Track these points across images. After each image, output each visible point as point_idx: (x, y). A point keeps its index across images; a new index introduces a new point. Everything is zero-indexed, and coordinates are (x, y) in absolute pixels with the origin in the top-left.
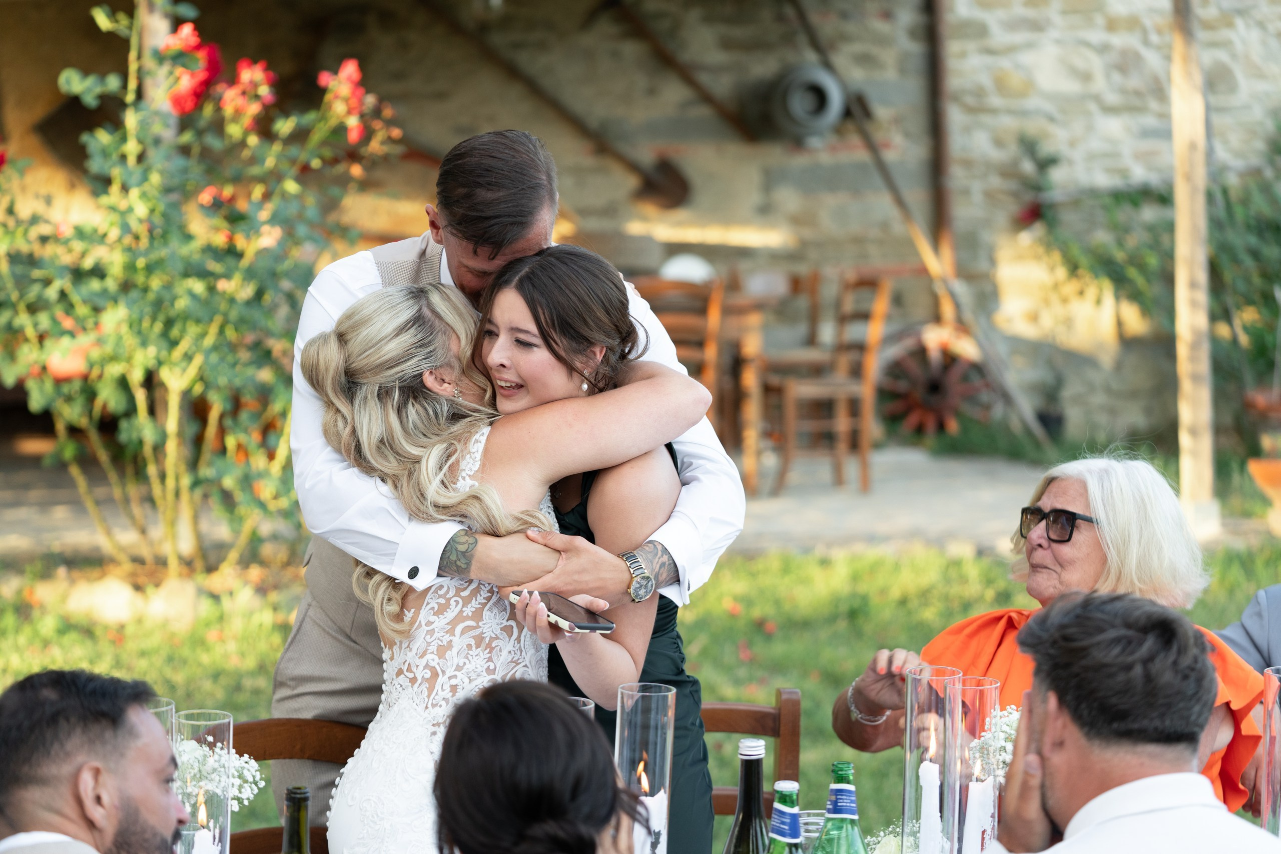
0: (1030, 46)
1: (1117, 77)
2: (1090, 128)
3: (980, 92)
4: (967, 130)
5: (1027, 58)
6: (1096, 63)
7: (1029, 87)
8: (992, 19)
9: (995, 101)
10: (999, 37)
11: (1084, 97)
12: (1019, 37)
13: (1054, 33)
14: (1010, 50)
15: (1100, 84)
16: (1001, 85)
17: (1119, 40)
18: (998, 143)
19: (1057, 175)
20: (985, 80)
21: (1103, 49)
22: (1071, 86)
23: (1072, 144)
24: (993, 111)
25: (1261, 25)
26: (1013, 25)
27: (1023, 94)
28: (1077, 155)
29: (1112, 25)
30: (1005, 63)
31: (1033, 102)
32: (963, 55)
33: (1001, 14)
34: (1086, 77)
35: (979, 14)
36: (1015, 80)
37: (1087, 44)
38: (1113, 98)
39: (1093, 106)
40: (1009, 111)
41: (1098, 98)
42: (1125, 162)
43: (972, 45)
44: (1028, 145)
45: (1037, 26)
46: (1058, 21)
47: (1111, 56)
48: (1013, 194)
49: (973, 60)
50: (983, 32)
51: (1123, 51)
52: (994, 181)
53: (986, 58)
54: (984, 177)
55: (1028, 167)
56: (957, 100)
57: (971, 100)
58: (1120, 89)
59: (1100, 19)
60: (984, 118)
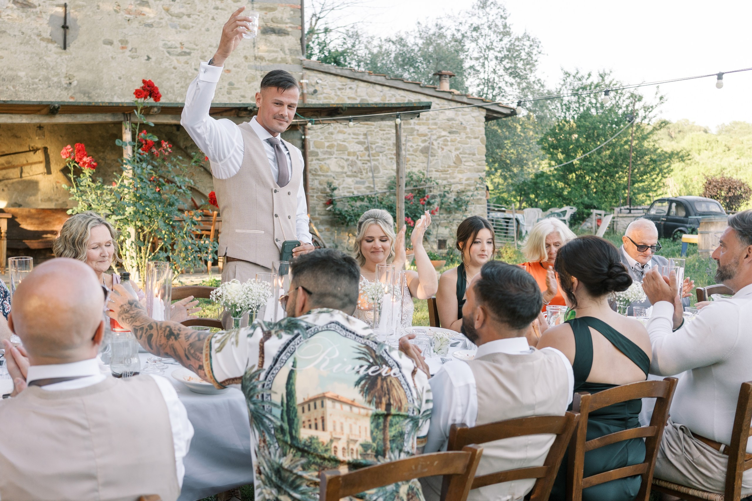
0: (329, 158)
1: (351, 168)
2: (344, 181)
3: (316, 170)
4: (313, 180)
5: (328, 162)
6: (345, 164)
7: (329, 168)
8: (319, 151)
9: (320, 173)
10: (321, 156)
11: (342, 173)
12: (326, 156)
13: (334, 156)
14: (324, 159)
15: (346, 170)
16: (321, 168)
17: (351, 158)
18: (320, 184)
19: (336, 192)
20: (317, 167)
21: (347, 160)
22: (340, 170)
23: (339, 185)
24: (319, 175)
25: (386, 155)
26: (325, 153)
27: (327, 172)
28: (340, 188)
29: (349, 154)
30: (322, 163)
31: (329, 174)
32: (312, 160)
33: (322, 150)
34: (343, 167)
35: (316, 150)
36: (325, 167)
37: (343, 159)
38: (349, 173)
39: (344, 175)
40: (323, 175)
41: (346, 173)
42: (353, 190)
43: (314, 158)
44: (330, 184)
45: (331, 154)
46: (336, 152)
47: (349, 162)
48: (325, 197)
49: (314, 162)
50: (317, 154)
51: (352, 161)
52: (320, 194)
53: (317, 162)
54: (317, 193)
55: (328, 190)
56: (310, 171)
57: (314, 173)
58: (351, 171)
59: (346, 152)
60: (317, 177)
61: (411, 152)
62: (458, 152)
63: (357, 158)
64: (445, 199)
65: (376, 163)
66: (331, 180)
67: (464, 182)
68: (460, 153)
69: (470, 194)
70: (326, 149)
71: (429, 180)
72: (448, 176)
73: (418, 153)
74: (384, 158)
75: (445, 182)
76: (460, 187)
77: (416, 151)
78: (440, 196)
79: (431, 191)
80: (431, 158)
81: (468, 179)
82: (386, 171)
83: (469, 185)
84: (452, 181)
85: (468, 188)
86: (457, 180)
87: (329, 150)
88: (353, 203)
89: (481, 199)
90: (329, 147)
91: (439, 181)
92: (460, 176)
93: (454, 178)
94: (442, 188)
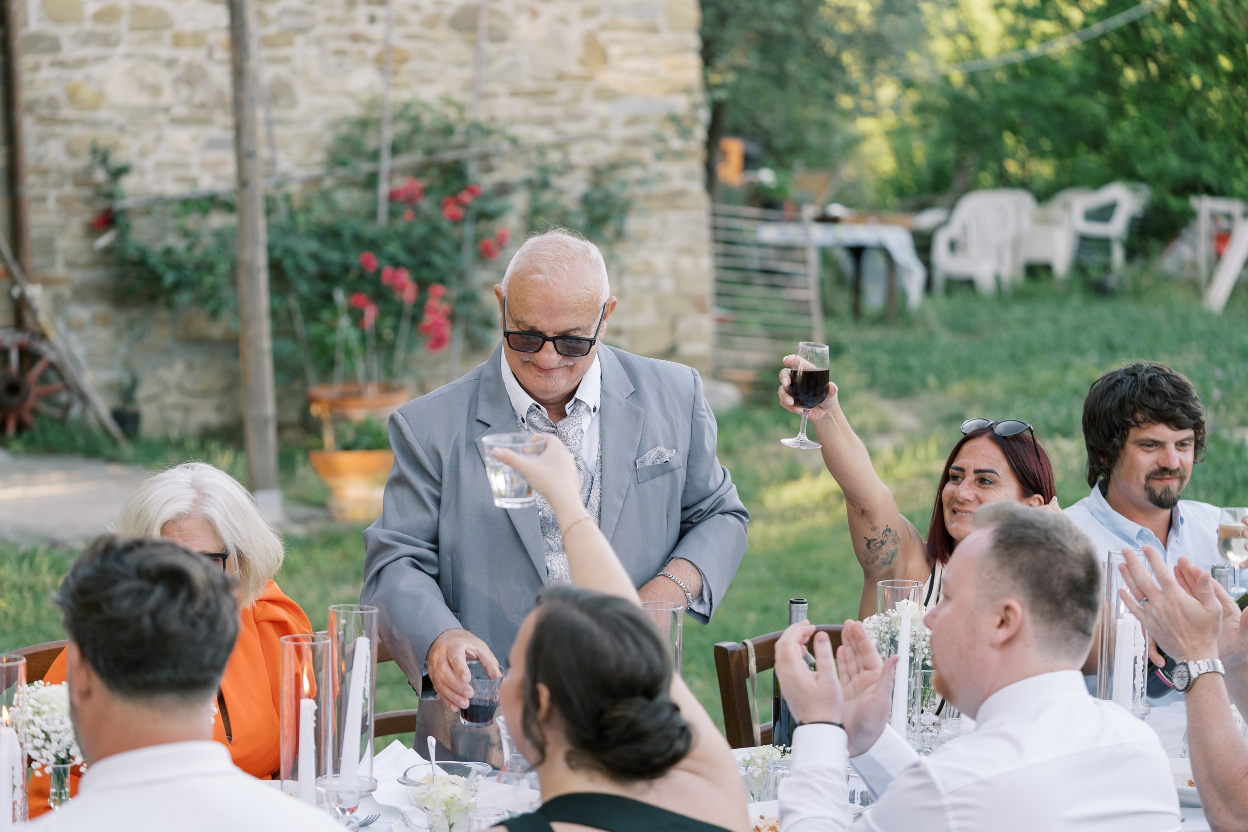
0: (99, 59)
1: (184, 92)
2: (159, 139)
3: (52, 103)
4: (42, 140)
5: (97, 71)
6: (165, 77)
7: (99, 99)
8: (65, 33)
9: (67, 112)
10: (70, 51)
11: (153, 110)
12: (91, 51)
13: (122, 49)
14: (81, 63)
15: (167, 97)
16: (72, 96)
17: (185, 55)
18: (71, 152)
19: (128, 183)
20: (57, 91)
21: (171, 63)
22: (143, 100)
23: (143, 153)
24: (66, 122)
25: (319, 41)
26: (86, 39)
27: (95, 107)
28: (149, 163)
29: (178, 41)
30: (77, 75)
31: (103, 114)
32: (36, 68)
33: (72, 29)
34: (155, 90)
35: (51, 29)
36: (87, 93)
37: (154, 58)
38: (180, 111)
39: (161, 118)
40: (83, 122)
41: (166, 110)
42: (194, 171)
43: (46, 59)
44: (101, 156)
45: (107, 41)
46: (127, 36)
47: (178, 71)
48: (88, 202)
49: (46, 73)
50: (54, 45)
51: (190, 67)
52: (68, 189)
53: (56, 72)
54: (59, 185)
55: (100, 175)
56: (30, 108)
57: (44, 112)
58: (188, 102)
59: (167, 35)
60: (59, 129)
61: (415, 29)
62: (592, 24)
63: (210, 55)
64: (546, 197)
65: (281, 70)
66: (104, 138)
67: (617, 132)
68: (603, 28)
69: (635, 173)
70: (88, 26)
71: (484, 131)
72: (556, 112)
73: (441, 32)
74: (313, 52)
75: (544, 135)
76: (602, 153)
77: (431, 22)
78: (529, 184)
79: (489, 169)
80: (490, 48)
81: (632, 121)
82: (322, 101)
83: (635, 142)
84: (573, 128)
85: (633, 153)
86: (590, 125)
87: (101, 28)
88: (192, 221)
89: (680, 194)
90: (100, 16)
91: (521, 131)
92: (603, 109)
93: (578, 118)
94: (533, 157)
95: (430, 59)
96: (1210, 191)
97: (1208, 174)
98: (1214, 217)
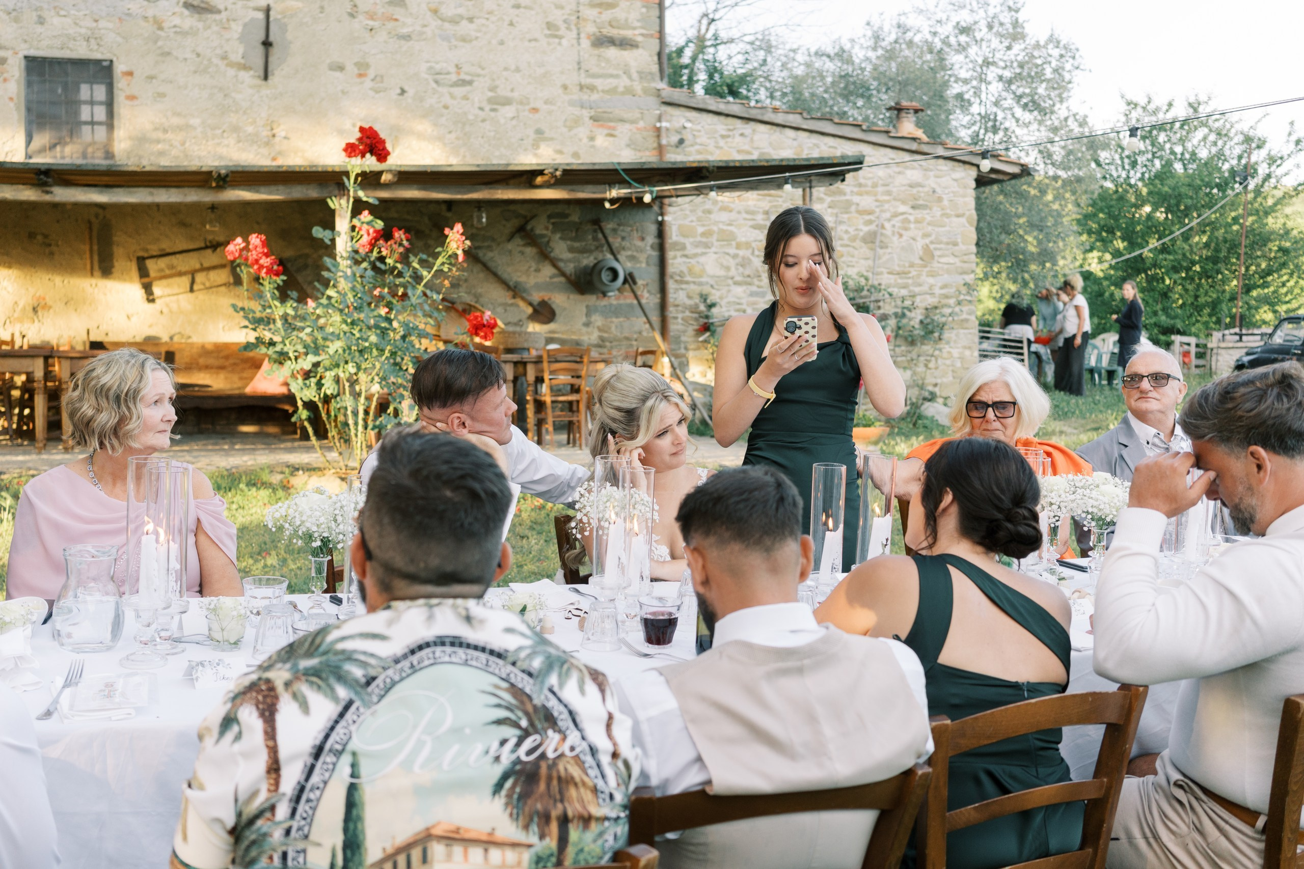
0: (704, 254)
1: (741, 269)
2: (729, 291)
3: (681, 274)
4: (676, 290)
5: (702, 259)
6: (732, 263)
7: (704, 271)
8: (688, 242)
9: (688, 278)
10: (690, 250)
11: (727, 278)
12: (699, 250)
13: (713, 249)
14: (695, 255)
15: (733, 272)
16: (690, 271)
17: (741, 253)
18: (689, 297)
19: (714, 311)
20: (684, 268)
21: (735, 256)
22: (722, 273)
23: (721, 298)
24: (687, 283)
26: (697, 245)
27: (701, 276)
28: (723, 303)
29: (738, 246)
30: (693, 261)
31: (703, 280)
32: (675, 258)
33: (691, 240)
34: (728, 269)
35: (682, 240)
36: (697, 269)
37: (728, 254)
38: (738, 278)
39: (730, 282)
40: (694, 283)
41: (732, 278)
42: (744, 307)
43: (679, 253)
44: (704, 298)
45: (707, 246)
46: (716, 243)
47: (739, 260)
48: (696, 319)
49: (680, 260)
50: (684, 248)
51: (743, 258)
52: (688, 313)
53: (684, 259)
54: (683, 312)
55: (702, 307)
56: (672, 277)
57: (678, 278)
58: (743, 275)
59: (734, 243)
60: (684, 286)
61: (846, 242)
62: (927, 241)
63: (753, 253)
64: (904, 321)
66: (706, 289)
67: (937, 291)
68: (932, 242)
69: (947, 311)
70: (699, 239)
71: (877, 288)
72: (910, 281)
73: (858, 243)
75: (904, 292)
76: (931, 301)
77: (853, 239)
78: (896, 315)
79: (879, 308)
80: (881, 251)
81: (944, 286)
83: (947, 297)
84: (917, 290)
85: (944, 301)
86: (925, 288)
87: (704, 240)
89: (967, 320)
90: (703, 234)
91: (894, 291)
92: (931, 280)
93: (920, 285)
94: (899, 303)
95: (853, 256)
96: (1179, 332)
97: (1179, 325)
98: (1182, 344)
